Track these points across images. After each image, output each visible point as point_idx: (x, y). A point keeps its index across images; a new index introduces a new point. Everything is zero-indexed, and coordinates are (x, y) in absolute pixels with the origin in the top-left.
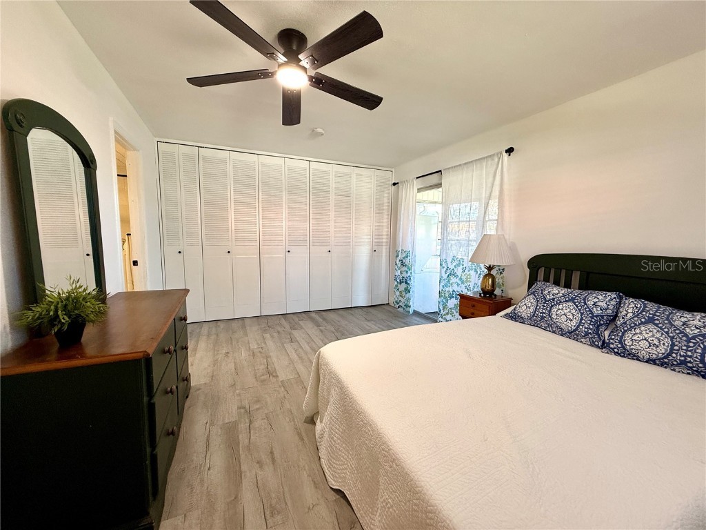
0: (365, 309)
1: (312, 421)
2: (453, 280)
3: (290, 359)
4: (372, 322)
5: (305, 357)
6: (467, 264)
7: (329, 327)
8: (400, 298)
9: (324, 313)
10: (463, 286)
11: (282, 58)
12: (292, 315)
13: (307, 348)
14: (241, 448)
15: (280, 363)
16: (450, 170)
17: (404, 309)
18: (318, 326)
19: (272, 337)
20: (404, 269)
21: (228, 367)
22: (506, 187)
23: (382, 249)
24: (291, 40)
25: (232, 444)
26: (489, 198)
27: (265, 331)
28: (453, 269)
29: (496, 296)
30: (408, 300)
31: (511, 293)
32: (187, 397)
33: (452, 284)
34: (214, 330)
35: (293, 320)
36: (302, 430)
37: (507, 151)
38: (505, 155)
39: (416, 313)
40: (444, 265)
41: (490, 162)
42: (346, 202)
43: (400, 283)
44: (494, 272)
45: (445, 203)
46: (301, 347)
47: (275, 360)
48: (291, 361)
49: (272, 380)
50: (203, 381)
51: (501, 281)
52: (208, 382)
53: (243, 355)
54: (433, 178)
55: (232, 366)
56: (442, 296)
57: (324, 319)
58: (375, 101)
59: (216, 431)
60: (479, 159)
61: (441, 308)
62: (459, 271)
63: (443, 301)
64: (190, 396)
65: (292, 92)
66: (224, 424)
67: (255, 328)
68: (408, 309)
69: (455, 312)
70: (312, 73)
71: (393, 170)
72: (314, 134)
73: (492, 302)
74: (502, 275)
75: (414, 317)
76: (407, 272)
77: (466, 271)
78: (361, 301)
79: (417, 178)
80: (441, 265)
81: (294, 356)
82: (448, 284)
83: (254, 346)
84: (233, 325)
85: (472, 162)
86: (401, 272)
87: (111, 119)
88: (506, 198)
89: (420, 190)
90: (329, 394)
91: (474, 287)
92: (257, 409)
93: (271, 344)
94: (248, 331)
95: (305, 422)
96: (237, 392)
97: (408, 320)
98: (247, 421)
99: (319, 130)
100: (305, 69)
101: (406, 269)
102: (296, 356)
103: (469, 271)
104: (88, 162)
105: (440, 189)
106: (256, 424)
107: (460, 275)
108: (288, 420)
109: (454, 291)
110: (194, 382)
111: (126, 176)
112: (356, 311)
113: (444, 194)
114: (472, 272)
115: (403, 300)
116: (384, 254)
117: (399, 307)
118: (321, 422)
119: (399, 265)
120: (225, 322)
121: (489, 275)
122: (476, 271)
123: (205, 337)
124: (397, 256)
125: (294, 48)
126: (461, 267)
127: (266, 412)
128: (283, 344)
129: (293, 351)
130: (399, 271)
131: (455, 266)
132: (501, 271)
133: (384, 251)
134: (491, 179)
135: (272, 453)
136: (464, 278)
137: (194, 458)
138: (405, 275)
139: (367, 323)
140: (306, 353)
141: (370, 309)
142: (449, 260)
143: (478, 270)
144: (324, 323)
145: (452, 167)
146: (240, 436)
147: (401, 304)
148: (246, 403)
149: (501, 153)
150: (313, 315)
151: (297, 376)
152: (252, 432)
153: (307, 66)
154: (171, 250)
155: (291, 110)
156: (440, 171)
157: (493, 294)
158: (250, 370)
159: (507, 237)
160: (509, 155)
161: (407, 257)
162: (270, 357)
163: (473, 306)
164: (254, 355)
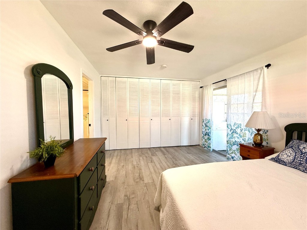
0: (187, 147)
1: (158, 209)
2: (235, 135)
3: (150, 171)
4: (191, 154)
5: (157, 171)
6: (243, 127)
7: (170, 156)
8: (205, 143)
9: (167, 148)
10: (241, 139)
11: (145, 34)
12: (153, 148)
13: (158, 166)
14: (123, 220)
15: (145, 173)
16: (231, 79)
17: (207, 148)
18: (164, 155)
19: (143, 159)
20: (207, 128)
21: (123, 173)
22: (267, 85)
23: (195, 118)
24: (149, 25)
25: (119, 217)
26: (256, 91)
27: (140, 156)
28: (235, 130)
29: (263, 146)
30: (210, 144)
31: (273, 145)
32: (104, 187)
33: (234, 137)
34: (119, 154)
35: (153, 151)
36: (153, 214)
37: (266, 66)
38: (265, 69)
39: (214, 151)
40: (229, 127)
41: (255, 73)
42: (177, 97)
43: (205, 135)
44: (261, 132)
45: (229, 95)
46: (156, 165)
47: (143, 171)
48: (151, 173)
49: (142, 182)
50: (112, 179)
51: (266, 137)
52: (113, 180)
53: (130, 167)
54: (222, 83)
55: (124, 172)
56: (229, 143)
57: (167, 151)
58: (190, 48)
59: (114, 208)
60: (249, 72)
61: (228, 150)
62: (238, 131)
63: (229, 146)
64: (105, 187)
65: (150, 49)
66: (117, 204)
67: (136, 154)
68: (210, 148)
69: (237, 152)
70: (159, 39)
71: (200, 81)
72: (162, 68)
73: (261, 150)
74: (266, 134)
75: (213, 153)
76: (209, 130)
77: (243, 131)
78: (185, 143)
79: (213, 84)
80: (227, 127)
81: (152, 170)
82: (232, 137)
83: (135, 163)
84: (127, 152)
85: (244, 73)
86: (205, 130)
87: (81, 69)
88: (267, 91)
89: (214, 89)
90: (166, 199)
91: (248, 140)
92: (133, 198)
93: (142, 163)
94: (133, 155)
95: (155, 209)
96: (125, 186)
97: (210, 155)
98: (128, 204)
99: (165, 65)
100: (155, 37)
101: (208, 128)
102: (153, 170)
103: (245, 131)
104: (69, 86)
105: (226, 89)
106: (132, 207)
107: (239, 133)
108: (147, 207)
109: (235, 141)
110: (108, 180)
111: (88, 90)
112: (183, 148)
113: (228, 91)
114: (247, 132)
115: (207, 144)
116: (196, 121)
117: (205, 147)
118: (163, 212)
119: (204, 126)
120: (124, 150)
121: (258, 134)
122: (249, 131)
123: (115, 157)
124: (203, 122)
125: (151, 28)
126: (240, 128)
127: (137, 200)
128: (147, 164)
129: (152, 167)
130: (204, 129)
131: (236, 128)
132: (266, 132)
133: (197, 120)
134: (256, 82)
135: (137, 226)
136: (242, 135)
137: (102, 222)
138: (207, 131)
139: (188, 155)
140: (158, 169)
141: (190, 148)
142: (232, 125)
143: (251, 131)
144: (167, 153)
145: (233, 77)
146: (124, 213)
147: (205, 146)
148: (128, 194)
149: (262, 68)
150: (163, 149)
151: (153, 181)
152: (129, 211)
153: (156, 36)
154: (104, 119)
155: (151, 57)
156: (226, 79)
157: (262, 145)
158: (132, 175)
159: (268, 113)
160: (268, 68)
161: (208, 122)
162: (141, 170)
163: (249, 151)
164: (134, 168)
